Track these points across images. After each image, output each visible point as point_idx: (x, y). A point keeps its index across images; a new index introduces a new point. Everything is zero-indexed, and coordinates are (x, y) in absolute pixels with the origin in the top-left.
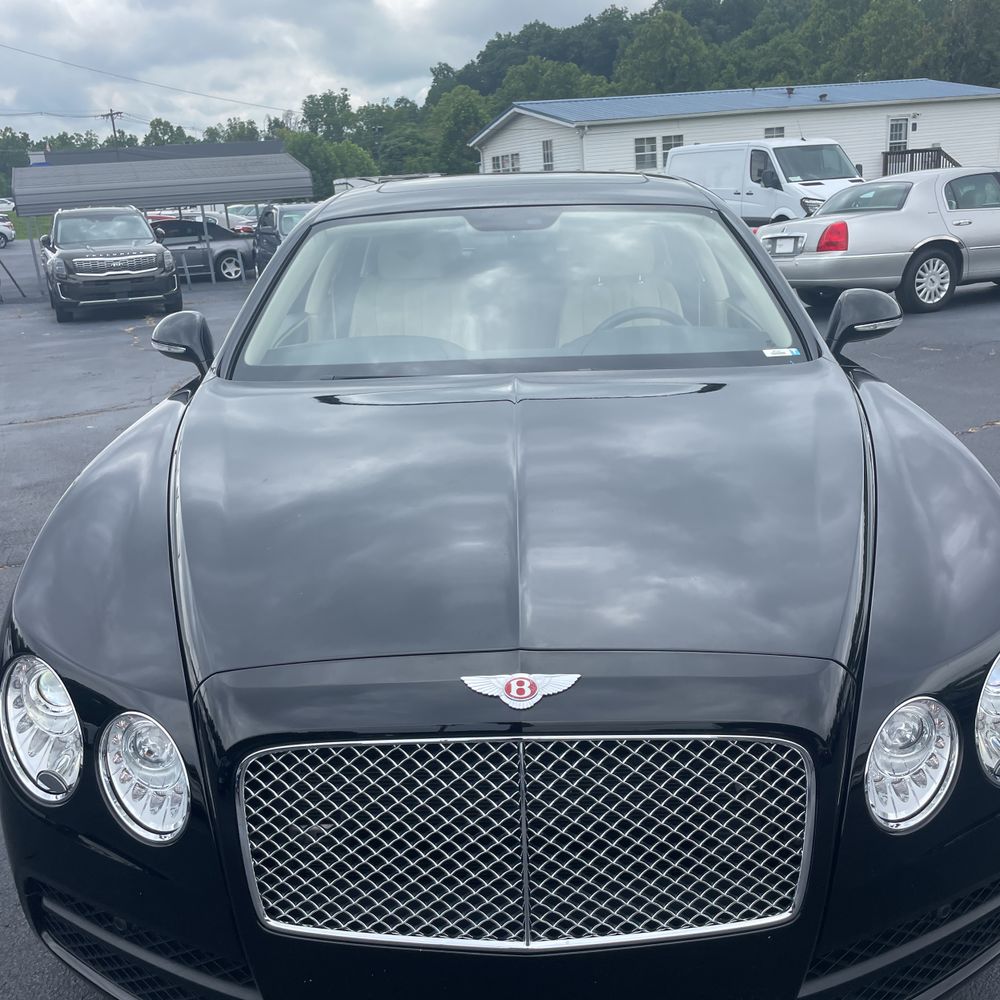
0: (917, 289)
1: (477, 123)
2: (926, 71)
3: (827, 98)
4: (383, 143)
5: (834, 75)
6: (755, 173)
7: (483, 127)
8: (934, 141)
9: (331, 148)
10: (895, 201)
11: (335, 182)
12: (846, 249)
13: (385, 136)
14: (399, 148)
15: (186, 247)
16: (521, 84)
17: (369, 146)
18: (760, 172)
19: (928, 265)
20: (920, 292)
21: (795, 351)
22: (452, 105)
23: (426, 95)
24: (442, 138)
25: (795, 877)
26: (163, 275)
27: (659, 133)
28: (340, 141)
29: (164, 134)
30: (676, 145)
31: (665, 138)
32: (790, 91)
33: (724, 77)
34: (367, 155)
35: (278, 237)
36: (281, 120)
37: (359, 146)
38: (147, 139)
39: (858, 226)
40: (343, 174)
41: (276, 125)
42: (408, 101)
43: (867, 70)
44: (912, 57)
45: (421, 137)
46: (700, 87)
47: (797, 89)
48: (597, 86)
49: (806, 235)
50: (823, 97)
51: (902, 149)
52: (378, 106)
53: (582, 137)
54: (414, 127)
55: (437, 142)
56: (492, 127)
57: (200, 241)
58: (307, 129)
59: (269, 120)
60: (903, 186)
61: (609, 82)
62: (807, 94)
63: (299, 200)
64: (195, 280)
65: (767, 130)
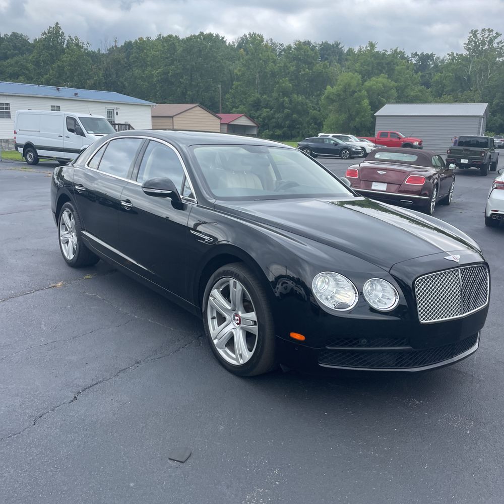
3: (78, 95)
5: (51, 82)
8: (126, 121)
32: (58, 89)
47: (62, 89)
50: (76, 94)
51: (114, 123)
65: (52, 106)
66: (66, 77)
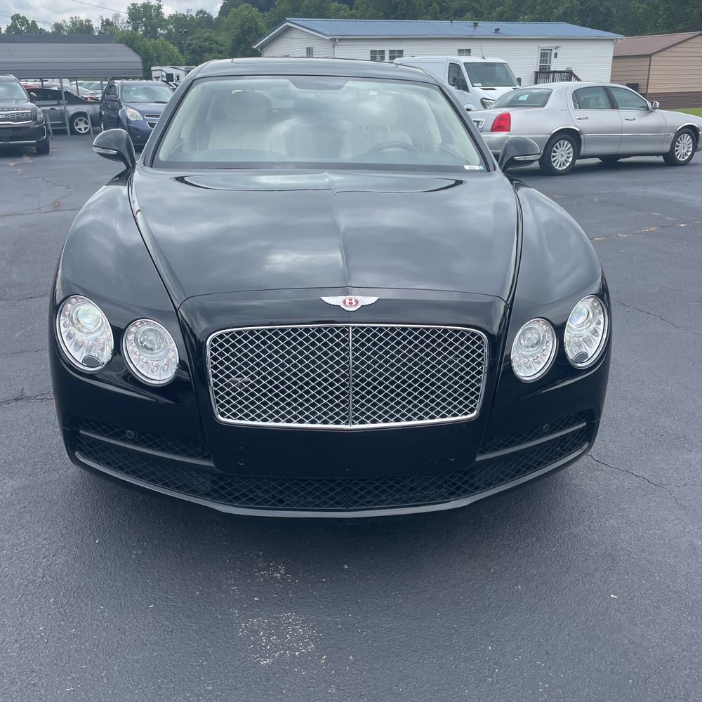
0: (553, 159)
1: (257, 33)
2: (565, 18)
3: (500, 31)
4: (187, 42)
5: (504, 17)
6: (451, 79)
7: (261, 36)
8: (569, 66)
9: (150, 43)
10: (539, 101)
11: (152, 68)
12: (509, 131)
13: (190, 37)
14: (200, 46)
15: (48, 108)
16: (289, 6)
17: (178, 44)
18: (454, 79)
19: (560, 145)
20: (554, 161)
21: (481, 167)
22: (239, 18)
23: (219, 10)
24: (231, 42)
25: (476, 398)
26: (36, 126)
27: (387, 47)
28: (156, 39)
29: (22, 26)
30: (398, 57)
31: (391, 52)
32: (476, 25)
33: (431, 11)
34: (176, 50)
35: (120, 103)
36: (111, 20)
37: (170, 43)
38: (9, 29)
39: (516, 116)
40: (157, 63)
41: (107, 24)
42: (206, 13)
43: (526, 14)
44: (556, 7)
45: (216, 39)
46: (414, 17)
47: (481, 24)
48: (342, 12)
49: (484, 120)
50: (497, 30)
51: (547, 70)
52: (183, 15)
53: (334, 47)
54: (210, 32)
55: (227, 44)
56: (271, 35)
57: (59, 104)
58: (130, 28)
59: (102, 20)
60: (546, 91)
61: (351, 9)
62: (486, 27)
63: (134, 78)
64: (56, 132)
65: (459, 50)
66: (527, 6)
